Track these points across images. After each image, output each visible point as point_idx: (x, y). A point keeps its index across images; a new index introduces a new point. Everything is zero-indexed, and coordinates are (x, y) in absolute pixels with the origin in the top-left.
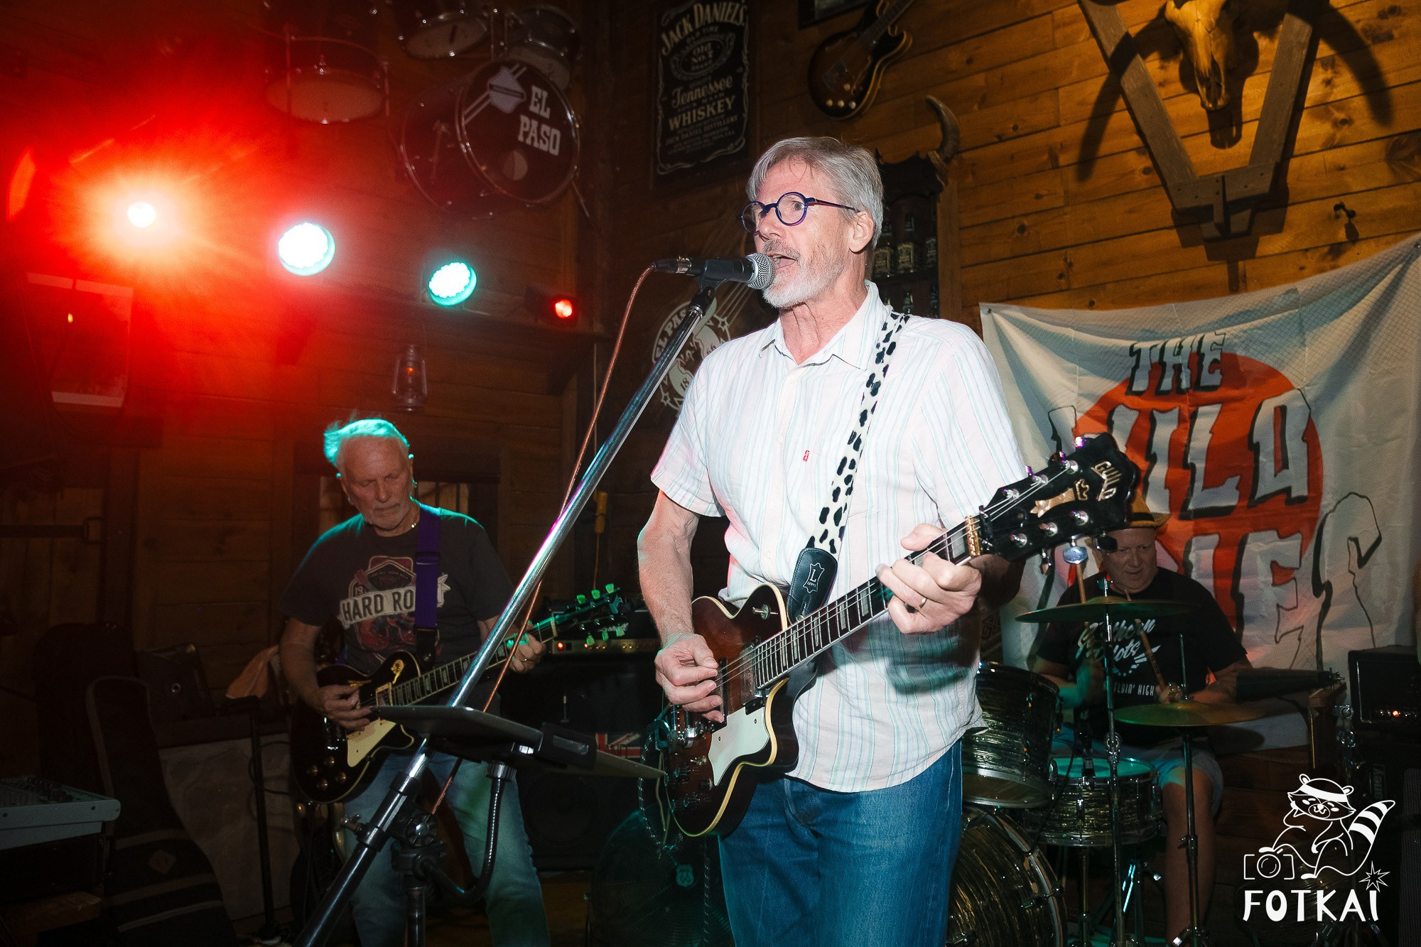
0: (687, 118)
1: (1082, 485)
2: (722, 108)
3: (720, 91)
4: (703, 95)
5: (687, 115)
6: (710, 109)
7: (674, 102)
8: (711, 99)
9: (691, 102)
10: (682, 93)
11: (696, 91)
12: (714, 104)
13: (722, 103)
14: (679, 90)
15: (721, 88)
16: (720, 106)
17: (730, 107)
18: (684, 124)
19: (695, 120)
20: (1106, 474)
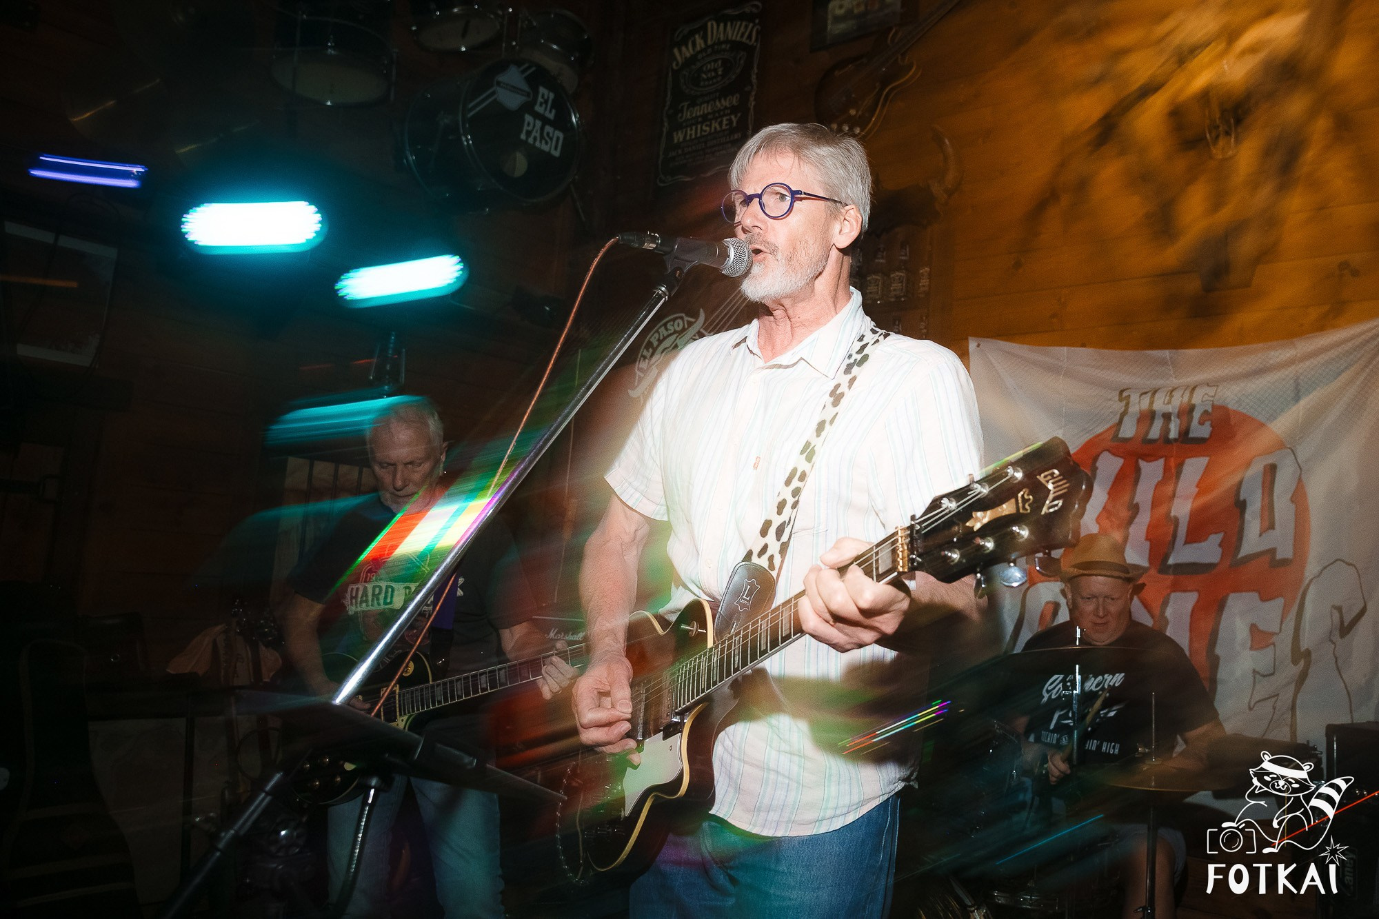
0: (691, 133)
1: (1026, 497)
2: (727, 125)
3: (726, 108)
4: (710, 110)
5: (691, 130)
6: (715, 125)
7: (680, 115)
8: (717, 114)
9: (697, 117)
10: (689, 107)
11: (703, 106)
12: (719, 120)
13: (727, 120)
14: (686, 104)
15: (728, 105)
16: (725, 122)
17: (735, 124)
18: (688, 138)
19: (699, 135)
20: (1053, 483)
